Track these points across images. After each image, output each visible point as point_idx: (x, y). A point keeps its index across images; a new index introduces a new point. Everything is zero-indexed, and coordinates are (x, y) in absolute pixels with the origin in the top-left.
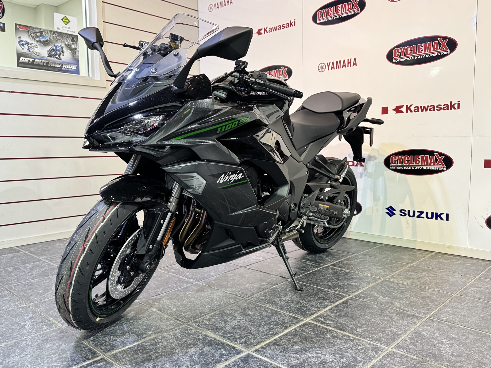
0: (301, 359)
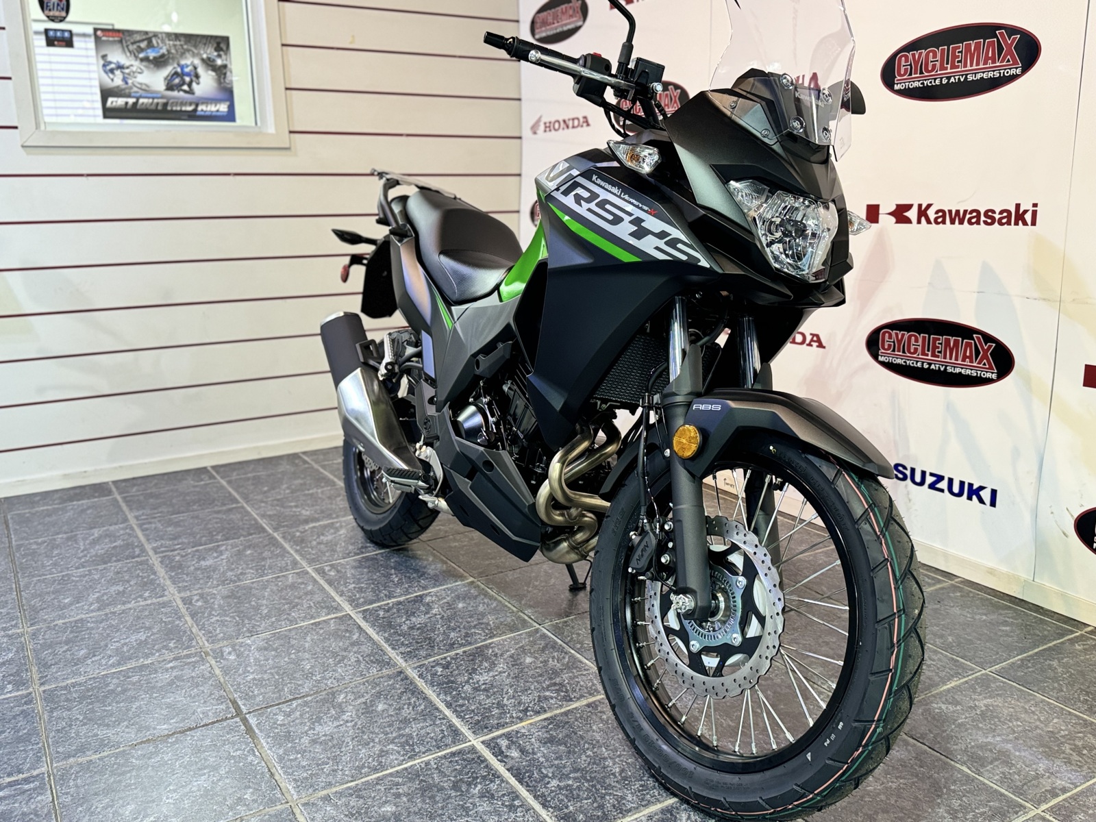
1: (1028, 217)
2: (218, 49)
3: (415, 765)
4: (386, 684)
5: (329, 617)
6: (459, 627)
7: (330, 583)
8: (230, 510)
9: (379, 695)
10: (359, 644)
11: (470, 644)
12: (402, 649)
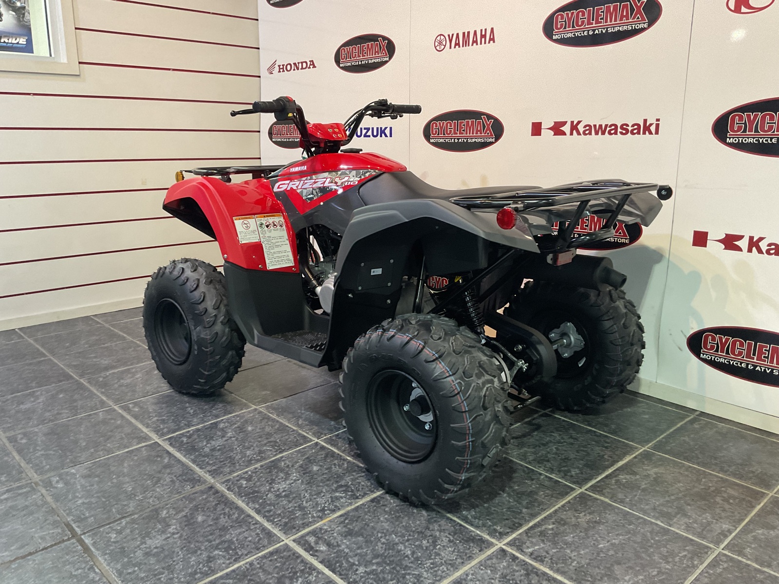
1: (653, 129)
3: (241, 567)
4: (201, 498)
5: (140, 445)
6: (252, 446)
7: (136, 417)
8: (40, 362)
9: (196, 508)
10: (171, 467)
11: (265, 459)
12: (209, 468)
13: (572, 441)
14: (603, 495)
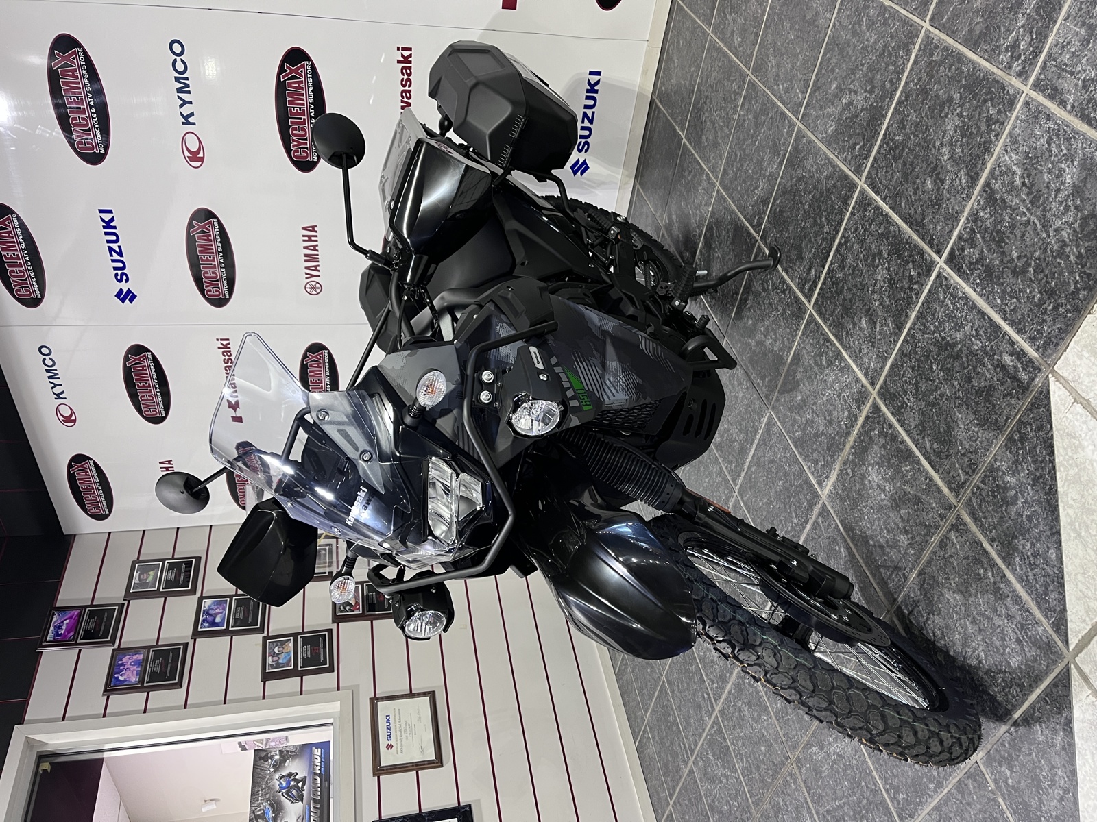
0: (885, 315)
1: (406, 53)
2: (265, 759)
3: (832, 333)
4: (783, 410)
9: (791, 408)
10: (759, 459)
12: (757, 423)
13: (708, 100)
14: (752, 54)
